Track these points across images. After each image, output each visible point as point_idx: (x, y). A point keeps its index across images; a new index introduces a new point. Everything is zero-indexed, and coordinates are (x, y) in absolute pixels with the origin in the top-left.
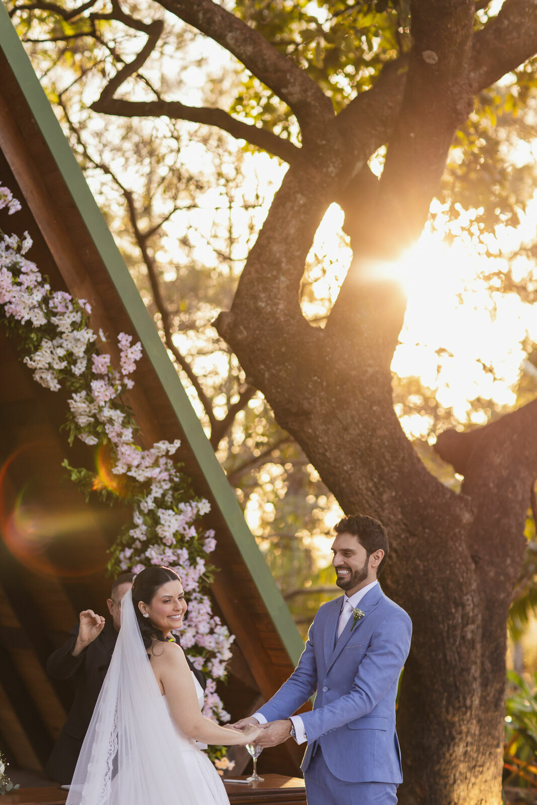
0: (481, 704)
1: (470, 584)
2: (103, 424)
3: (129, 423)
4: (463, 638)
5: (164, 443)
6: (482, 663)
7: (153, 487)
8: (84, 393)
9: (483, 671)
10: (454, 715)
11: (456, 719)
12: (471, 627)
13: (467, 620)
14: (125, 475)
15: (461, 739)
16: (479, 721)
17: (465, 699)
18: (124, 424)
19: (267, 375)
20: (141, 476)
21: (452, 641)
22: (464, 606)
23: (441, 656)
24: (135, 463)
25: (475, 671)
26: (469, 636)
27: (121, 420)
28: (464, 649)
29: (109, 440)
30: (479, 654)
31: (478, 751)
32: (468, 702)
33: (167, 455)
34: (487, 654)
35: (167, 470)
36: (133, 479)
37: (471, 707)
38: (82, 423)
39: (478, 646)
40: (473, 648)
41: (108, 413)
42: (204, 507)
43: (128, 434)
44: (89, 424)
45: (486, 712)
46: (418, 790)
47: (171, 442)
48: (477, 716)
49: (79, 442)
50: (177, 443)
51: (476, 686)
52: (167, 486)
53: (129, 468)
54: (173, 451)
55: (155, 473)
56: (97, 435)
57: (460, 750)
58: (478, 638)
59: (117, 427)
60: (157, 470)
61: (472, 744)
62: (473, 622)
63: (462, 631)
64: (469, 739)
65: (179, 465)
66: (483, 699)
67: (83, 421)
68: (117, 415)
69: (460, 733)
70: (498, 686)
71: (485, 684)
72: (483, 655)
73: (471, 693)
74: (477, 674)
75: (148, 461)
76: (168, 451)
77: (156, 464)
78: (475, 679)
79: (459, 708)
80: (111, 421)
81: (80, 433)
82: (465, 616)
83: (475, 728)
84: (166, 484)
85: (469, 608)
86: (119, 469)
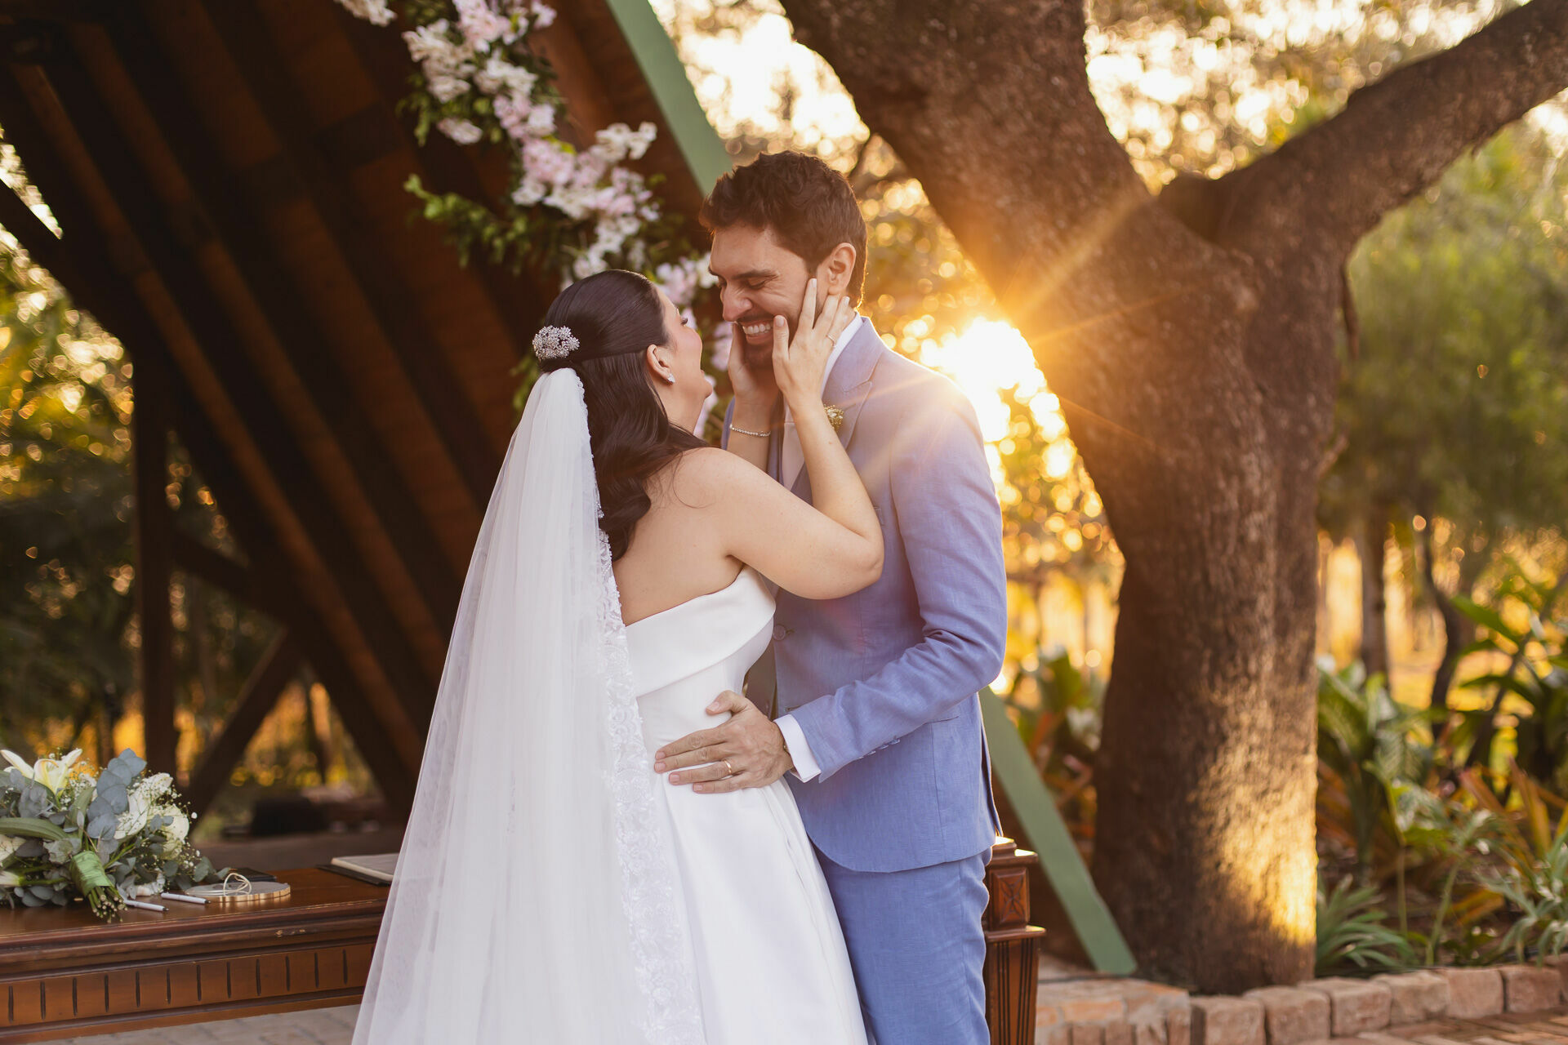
0: (1276, 670)
1: (1254, 432)
2: (490, 97)
3: (545, 92)
4: (1242, 539)
5: (619, 131)
6: (1278, 590)
7: (603, 231)
8: (442, 26)
9: (1279, 606)
10: (1225, 693)
11: (1229, 700)
12: (1257, 517)
13: (1248, 505)
14: (540, 205)
15: (1239, 740)
16: (1273, 703)
17: (1246, 661)
18: (535, 97)
19: (835, 21)
20: (574, 205)
21: (1219, 545)
22: (1242, 476)
23: (1197, 577)
24: (561, 177)
25: (1265, 604)
26: (1253, 535)
27: (527, 88)
28: (1244, 562)
29: (505, 133)
30: (1272, 570)
31: (1271, 762)
32: (1253, 667)
33: (627, 162)
34: (1285, 571)
35: (628, 191)
36: (557, 213)
37: (1256, 677)
38: (446, 93)
39: (1271, 556)
40: (1261, 558)
41: (497, 70)
43: (543, 117)
44: (459, 98)
45: (1285, 685)
46: (1155, 841)
47: (635, 128)
48: (1269, 693)
49: (438, 137)
50: (648, 132)
51: (1266, 633)
52: (630, 227)
53: (549, 189)
54: (639, 149)
55: (604, 199)
56: (477, 119)
57: (1236, 760)
58: (1271, 540)
59: (520, 102)
60: (608, 193)
61: (1261, 748)
62: (1261, 508)
63: (1240, 524)
64: (1255, 739)
65: (655, 179)
66: (1280, 659)
67: (444, 88)
68: (521, 79)
69: (1237, 727)
70: (1303, 635)
71: (1283, 631)
72: (1278, 574)
73: (1258, 647)
74: (1268, 612)
75: (588, 175)
76: (629, 150)
77: (605, 181)
78: (1264, 620)
79: (1236, 678)
80: (505, 90)
81: (442, 117)
82: (1244, 496)
83: (1264, 716)
84: (629, 223)
85: (1253, 481)
86: (528, 193)
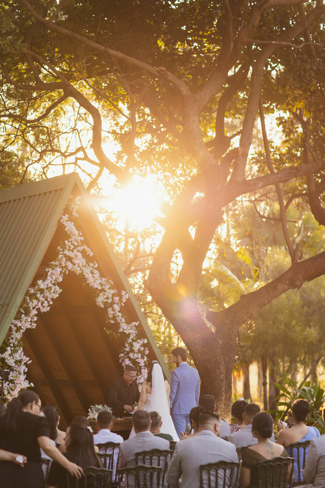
0: (225, 399)
1: (222, 362)
2: (116, 317)
3: (124, 316)
4: (220, 379)
5: (134, 323)
6: (225, 386)
7: (131, 335)
8: (111, 308)
9: (225, 389)
10: (217, 402)
11: (218, 404)
12: (222, 375)
13: (221, 373)
14: (122, 332)
15: (219, 410)
16: (225, 404)
17: (220, 398)
18: (122, 317)
19: (160, 299)
20: (127, 332)
21: (216, 380)
22: (220, 369)
23: (213, 384)
24: (126, 328)
25: (223, 389)
26: (222, 378)
27: (121, 315)
28: (220, 382)
29: (118, 322)
30: (224, 384)
31: (224, 413)
32: (221, 398)
33: (135, 326)
34: (227, 383)
35: (135, 330)
36: (125, 333)
37: (222, 400)
39: (224, 381)
40: (223, 382)
41: (118, 314)
42: (146, 341)
43: (123, 320)
44: (112, 317)
45: (226, 401)
47: (137, 322)
49: (109, 323)
50: (138, 322)
51: (224, 393)
52: (135, 335)
53: (124, 330)
54: (137, 325)
55: (131, 331)
56: (114, 320)
58: (224, 379)
59: (120, 318)
60: (132, 330)
61: (222, 411)
62: (223, 374)
63: (220, 377)
64: (222, 410)
65: (138, 329)
66: (226, 397)
67: (111, 316)
68: (120, 314)
69: (219, 408)
70: (230, 394)
71: (226, 393)
72: (225, 384)
73: (222, 395)
74: (224, 390)
75: (129, 328)
76: (135, 325)
77: (131, 329)
78: (223, 391)
79: (219, 400)
80: (118, 316)
81: (109, 320)
82: (220, 372)
83: (223, 406)
85: (221, 370)
86: (121, 330)
